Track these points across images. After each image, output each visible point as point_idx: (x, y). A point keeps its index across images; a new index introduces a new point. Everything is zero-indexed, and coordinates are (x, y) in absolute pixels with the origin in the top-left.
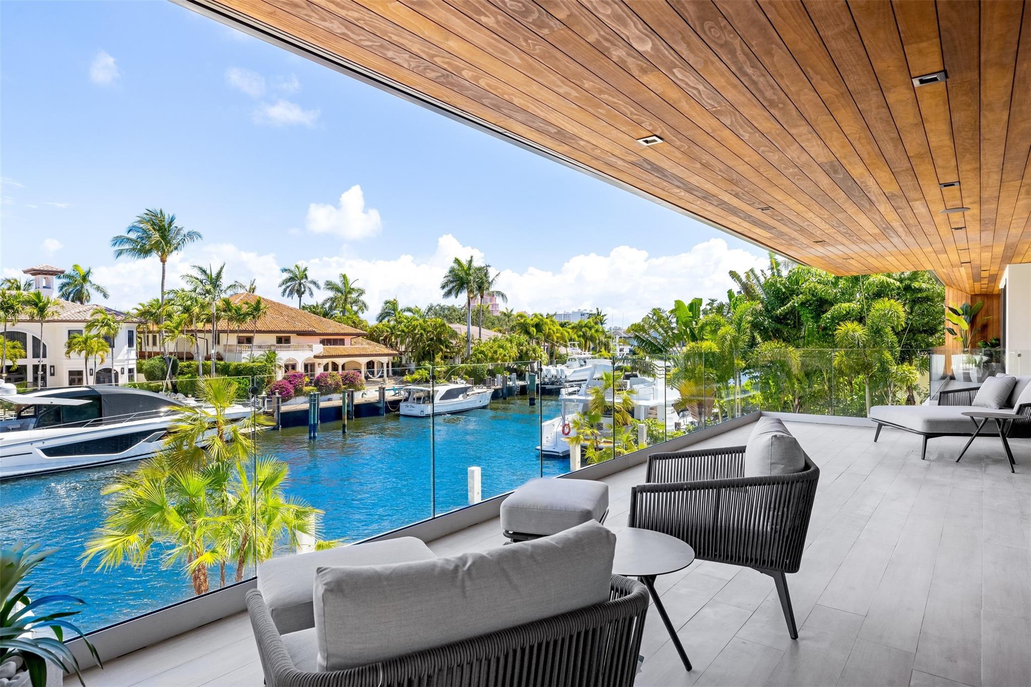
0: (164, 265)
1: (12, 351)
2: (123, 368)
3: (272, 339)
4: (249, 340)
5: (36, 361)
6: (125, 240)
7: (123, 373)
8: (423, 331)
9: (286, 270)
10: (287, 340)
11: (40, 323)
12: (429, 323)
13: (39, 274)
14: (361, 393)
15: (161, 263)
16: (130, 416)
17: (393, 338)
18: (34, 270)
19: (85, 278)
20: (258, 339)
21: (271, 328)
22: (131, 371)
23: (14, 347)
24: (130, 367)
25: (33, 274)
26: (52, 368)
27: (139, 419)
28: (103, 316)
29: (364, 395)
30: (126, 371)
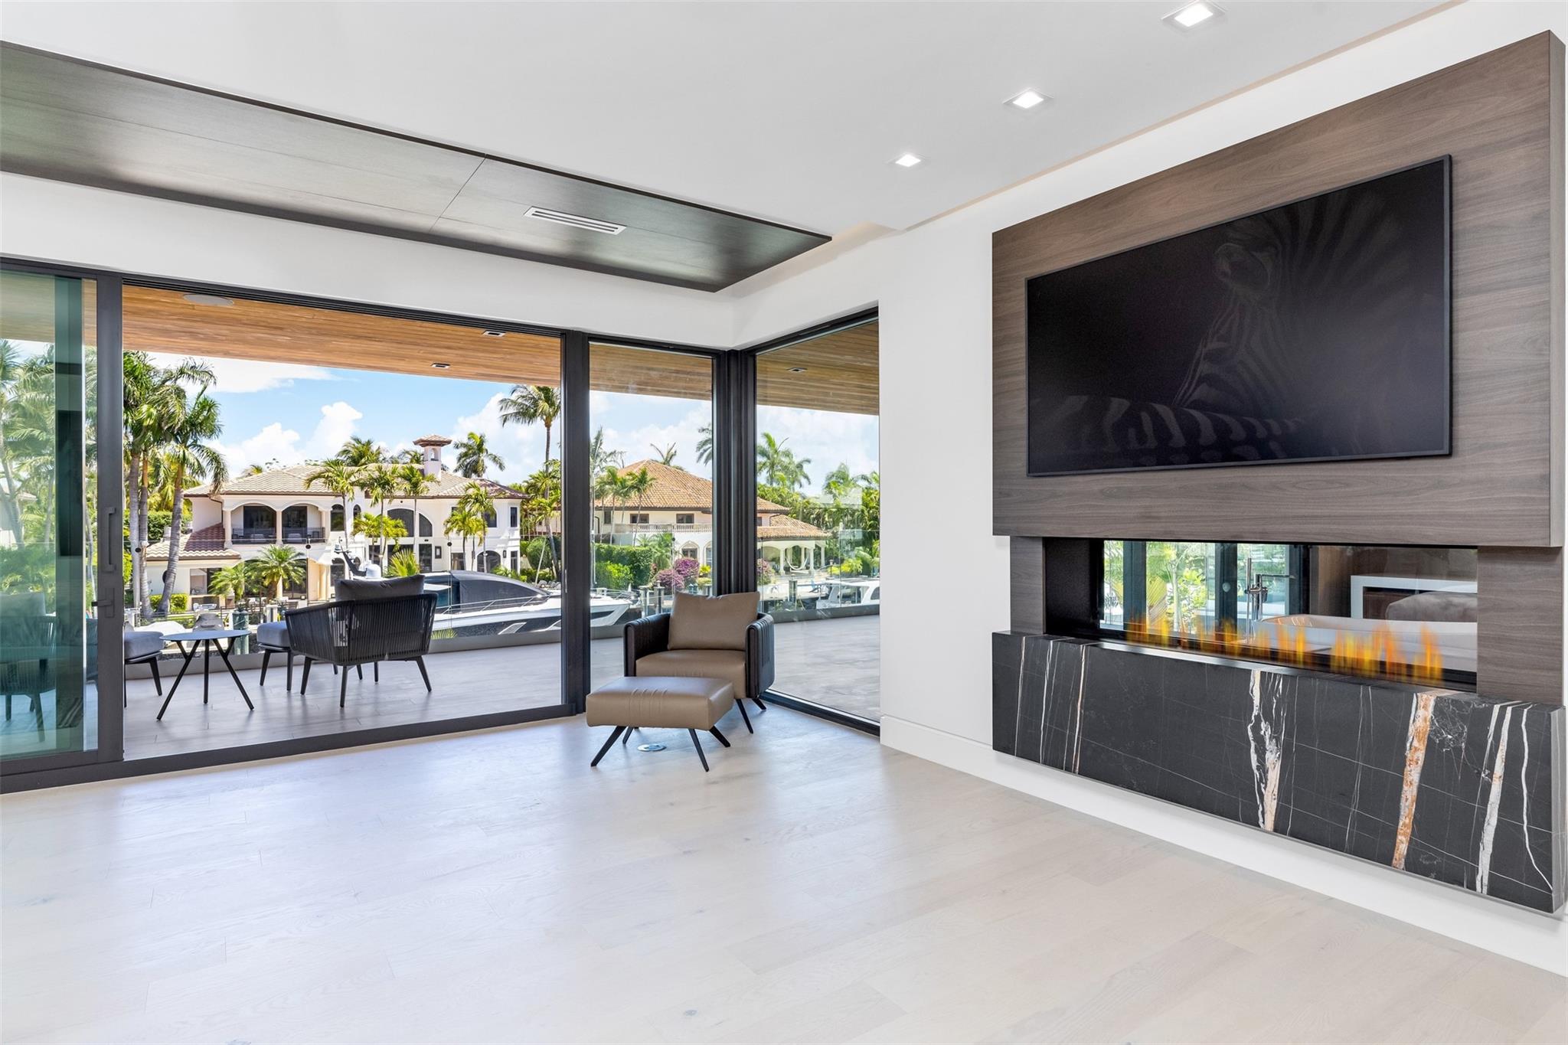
0: (548, 430)
1: (394, 530)
2: (505, 551)
3: (671, 517)
4: (645, 519)
5: (422, 541)
6: (510, 403)
7: (505, 557)
8: (864, 508)
9: (704, 430)
10: (690, 519)
11: (414, 500)
12: (873, 496)
13: (427, 445)
14: (770, 588)
15: (546, 428)
16: (489, 603)
17: (826, 516)
18: (423, 441)
19: (480, 448)
20: (654, 517)
21: (670, 504)
22: (514, 554)
23: (396, 526)
24: (514, 549)
25: (423, 446)
26: (438, 550)
27: (498, 608)
28: (476, 492)
29: (774, 590)
30: (509, 555)
